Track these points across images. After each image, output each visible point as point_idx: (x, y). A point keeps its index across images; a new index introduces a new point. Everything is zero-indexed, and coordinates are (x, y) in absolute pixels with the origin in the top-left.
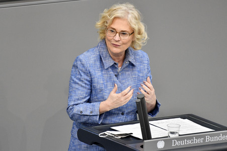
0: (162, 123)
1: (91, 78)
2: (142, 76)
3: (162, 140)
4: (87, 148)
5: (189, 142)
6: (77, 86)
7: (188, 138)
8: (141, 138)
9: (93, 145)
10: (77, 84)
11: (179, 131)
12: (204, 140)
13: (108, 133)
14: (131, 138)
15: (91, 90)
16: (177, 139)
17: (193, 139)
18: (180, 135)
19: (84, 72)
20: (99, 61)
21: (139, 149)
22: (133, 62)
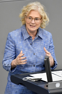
1: (15, 45)
2: (46, 45)
3: (58, 83)
8: (47, 81)
10: (7, 48)
13: (28, 78)
14: (41, 81)
15: (16, 52)
19: (11, 42)
21: (46, 88)
22: (41, 36)
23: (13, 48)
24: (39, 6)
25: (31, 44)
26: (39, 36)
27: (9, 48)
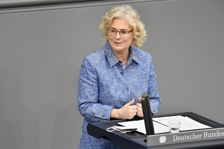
0: (164, 120)
1: (98, 76)
2: (145, 74)
3: (164, 136)
4: (96, 141)
5: (189, 138)
6: (85, 85)
7: (187, 134)
8: (145, 133)
9: (101, 138)
10: (86, 82)
11: (179, 127)
12: (202, 136)
13: (115, 128)
14: (136, 133)
15: (99, 87)
16: (178, 135)
17: (192, 135)
18: (180, 131)
19: (91, 71)
20: (105, 61)
21: (143, 144)
22: (137, 60)
23: (95, 81)
24: (128, 12)
25: (121, 73)
26: (133, 60)
27: (88, 81)
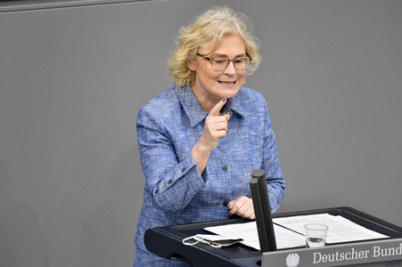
0: (295, 221)
2: (255, 136)
3: (294, 253)
5: (344, 257)
8: (258, 247)
11: (325, 236)
12: (370, 254)
13: (199, 238)
14: (240, 248)
16: (323, 251)
17: (351, 252)
22: (240, 111)
26: (233, 111)
